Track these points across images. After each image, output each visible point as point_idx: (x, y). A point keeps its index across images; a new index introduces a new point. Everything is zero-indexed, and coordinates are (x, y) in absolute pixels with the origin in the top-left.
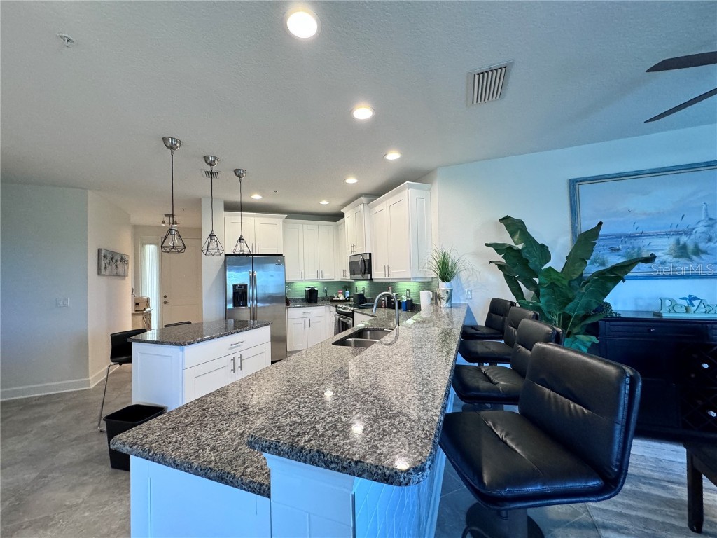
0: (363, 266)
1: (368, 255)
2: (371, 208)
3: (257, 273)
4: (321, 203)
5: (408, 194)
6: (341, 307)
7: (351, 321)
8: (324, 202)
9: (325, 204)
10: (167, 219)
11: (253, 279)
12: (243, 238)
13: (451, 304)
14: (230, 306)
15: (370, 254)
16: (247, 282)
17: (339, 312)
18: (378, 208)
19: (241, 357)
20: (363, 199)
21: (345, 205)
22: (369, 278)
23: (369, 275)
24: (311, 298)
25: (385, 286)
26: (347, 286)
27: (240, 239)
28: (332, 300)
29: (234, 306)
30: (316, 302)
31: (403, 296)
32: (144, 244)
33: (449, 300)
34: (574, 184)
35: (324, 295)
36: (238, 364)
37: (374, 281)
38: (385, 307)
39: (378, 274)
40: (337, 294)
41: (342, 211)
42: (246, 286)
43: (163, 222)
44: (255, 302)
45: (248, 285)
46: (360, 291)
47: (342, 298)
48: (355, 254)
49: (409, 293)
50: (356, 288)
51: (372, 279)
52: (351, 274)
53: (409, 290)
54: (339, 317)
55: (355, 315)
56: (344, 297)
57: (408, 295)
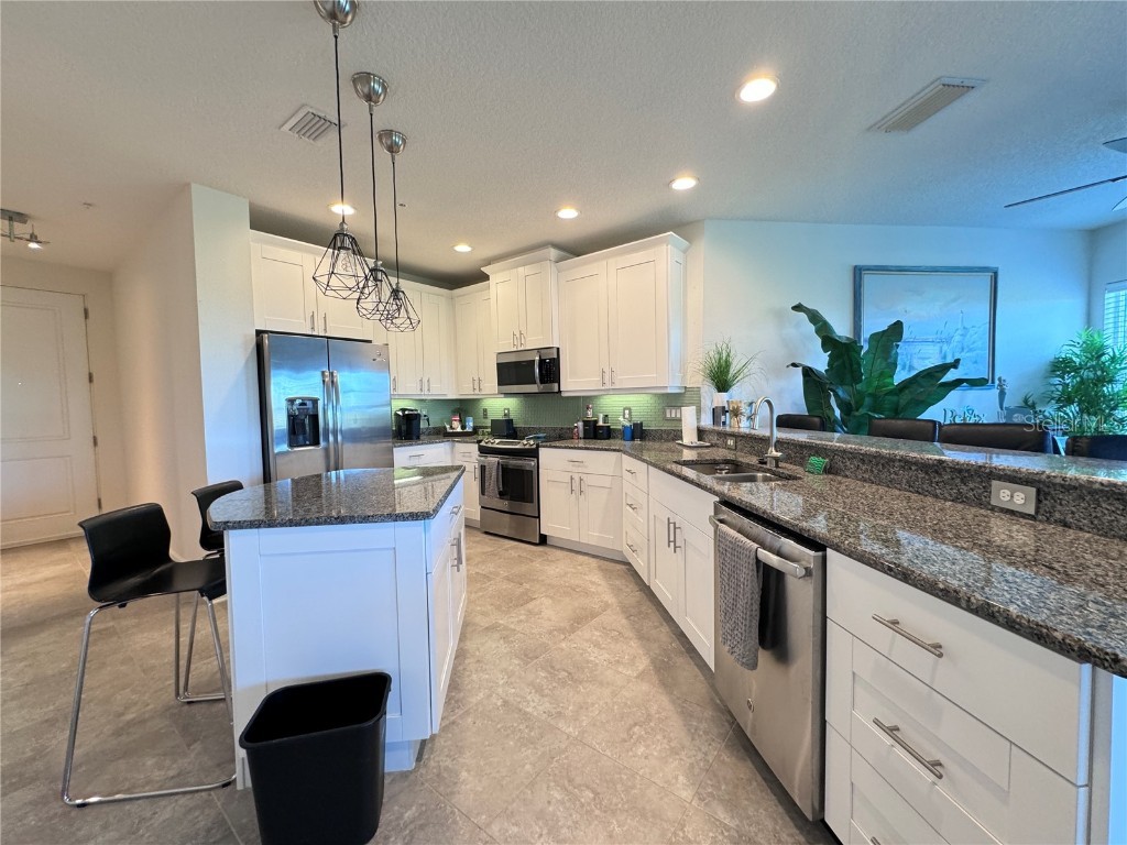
0: (541, 370)
1: (555, 351)
2: (561, 270)
3: (339, 376)
4: (458, 247)
5: (664, 252)
6: (492, 442)
7: (534, 464)
8: (463, 248)
9: (463, 252)
14: (280, 446)
15: (558, 349)
16: (318, 394)
17: (484, 451)
20: (553, 253)
22: (556, 389)
23: (556, 385)
25: (583, 402)
26: (463, 407)
28: (445, 434)
29: (291, 445)
31: (621, 419)
34: (858, 273)
35: (425, 425)
37: (564, 395)
38: (582, 435)
39: (571, 383)
40: (445, 422)
41: (485, 269)
42: (315, 401)
44: (339, 438)
45: (321, 400)
47: (459, 429)
48: (522, 348)
49: (630, 414)
50: (485, 411)
51: (560, 392)
52: (499, 384)
53: (630, 409)
54: (497, 459)
55: (543, 452)
56: (463, 427)
57: (627, 416)
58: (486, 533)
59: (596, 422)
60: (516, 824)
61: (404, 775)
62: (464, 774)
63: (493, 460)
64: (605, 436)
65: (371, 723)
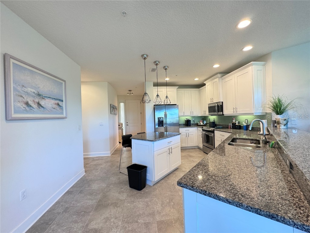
0: (217, 108)
1: (221, 103)
2: (223, 80)
3: (167, 113)
4: (195, 79)
6: (205, 128)
7: (213, 135)
8: (197, 79)
9: (197, 80)
10: (129, 92)
11: (166, 115)
12: (168, 96)
13: (287, 127)
14: (157, 127)
15: (222, 102)
16: (164, 117)
17: (203, 130)
18: (227, 80)
19: (171, 148)
20: (219, 75)
21: (206, 80)
22: (222, 114)
23: (222, 112)
24: (188, 124)
25: (231, 118)
26: (204, 118)
27: (166, 97)
28: (197, 125)
29: (158, 126)
30: (190, 126)
31: (244, 123)
32: (120, 103)
33: (286, 125)
35: (193, 123)
36: (171, 151)
37: (225, 115)
38: (231, 128)
39: (227, 112)
40: (199, 122)
41: (204, 82)
43: (128, 94)
44: (167, 125)
45: (164, 118)
46: (212, 120)
47: (202, 124)
48: (213, 103)
49: (247, 121)
50: (209, 119)
51: (223, 114)
52: (209, 112)
53: (247, 120)
54: (205, 133)
55: (215, 132)
56: (203, 123)
57: (246, 122)
58: (204, 152)
59: (236, 124)
60: (158, 200)
61: (150, 186)
62: (157, 190)
63: (204, 133)
64: (238, 128)
65: (140, 171)
